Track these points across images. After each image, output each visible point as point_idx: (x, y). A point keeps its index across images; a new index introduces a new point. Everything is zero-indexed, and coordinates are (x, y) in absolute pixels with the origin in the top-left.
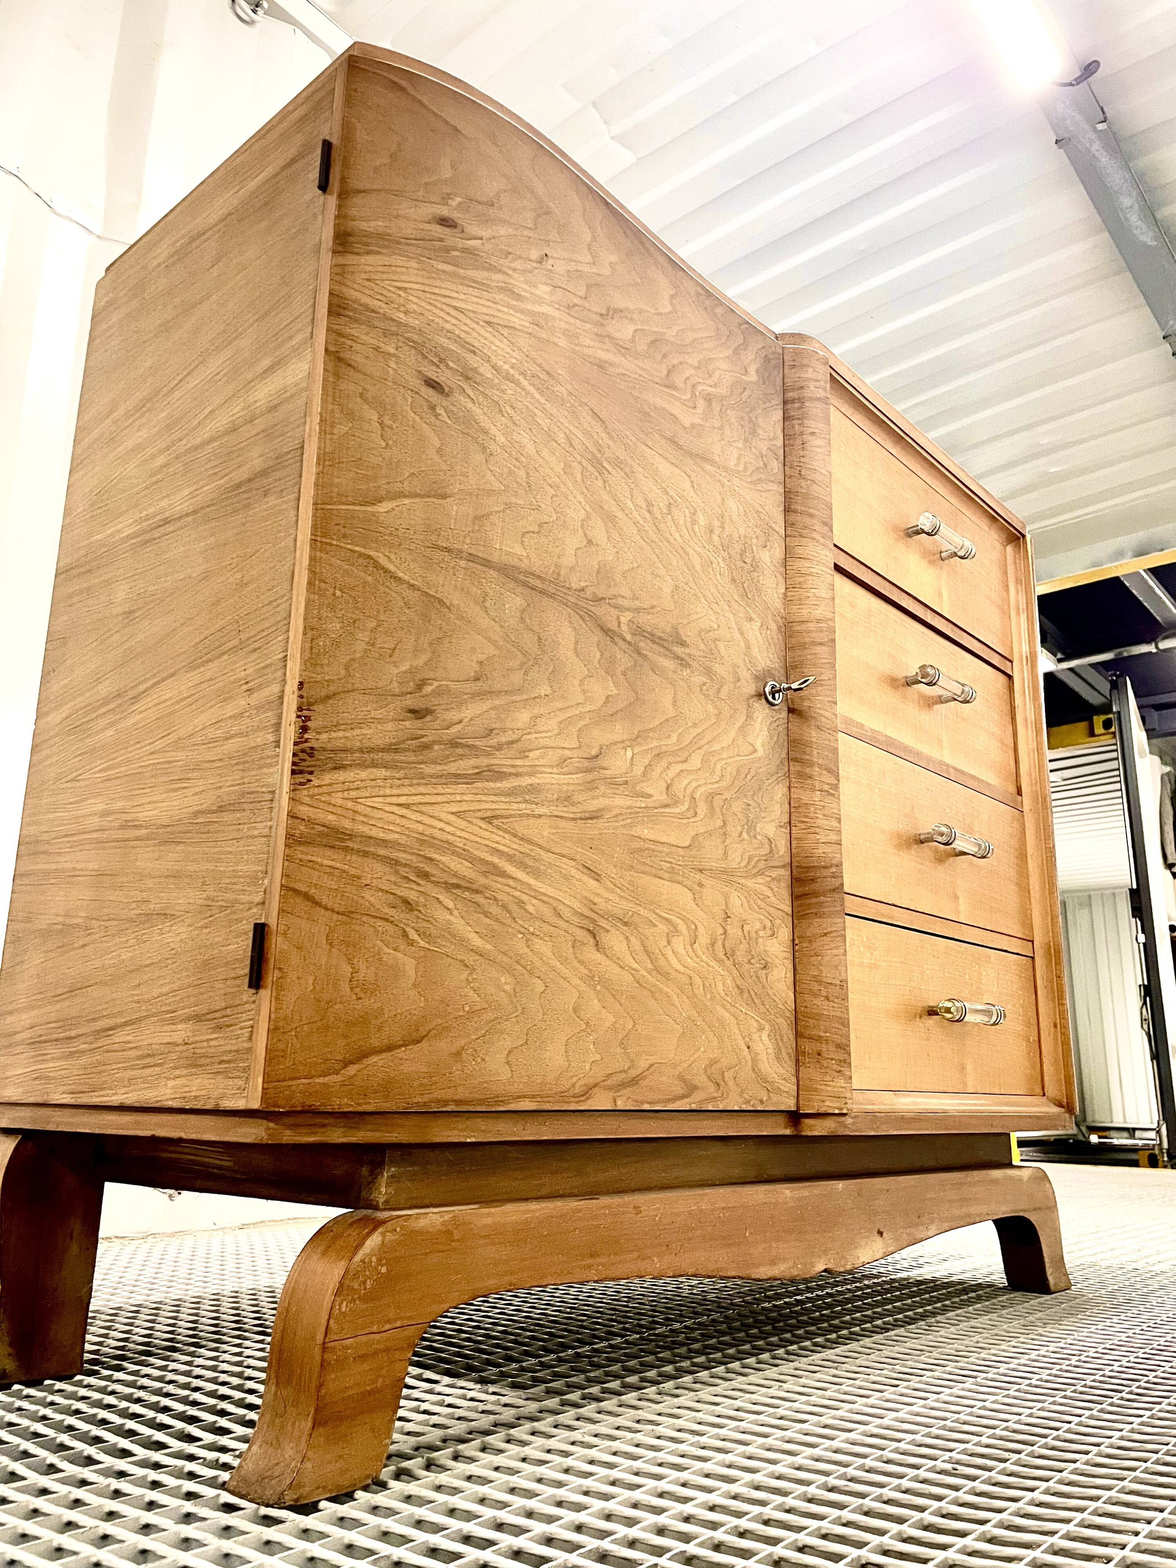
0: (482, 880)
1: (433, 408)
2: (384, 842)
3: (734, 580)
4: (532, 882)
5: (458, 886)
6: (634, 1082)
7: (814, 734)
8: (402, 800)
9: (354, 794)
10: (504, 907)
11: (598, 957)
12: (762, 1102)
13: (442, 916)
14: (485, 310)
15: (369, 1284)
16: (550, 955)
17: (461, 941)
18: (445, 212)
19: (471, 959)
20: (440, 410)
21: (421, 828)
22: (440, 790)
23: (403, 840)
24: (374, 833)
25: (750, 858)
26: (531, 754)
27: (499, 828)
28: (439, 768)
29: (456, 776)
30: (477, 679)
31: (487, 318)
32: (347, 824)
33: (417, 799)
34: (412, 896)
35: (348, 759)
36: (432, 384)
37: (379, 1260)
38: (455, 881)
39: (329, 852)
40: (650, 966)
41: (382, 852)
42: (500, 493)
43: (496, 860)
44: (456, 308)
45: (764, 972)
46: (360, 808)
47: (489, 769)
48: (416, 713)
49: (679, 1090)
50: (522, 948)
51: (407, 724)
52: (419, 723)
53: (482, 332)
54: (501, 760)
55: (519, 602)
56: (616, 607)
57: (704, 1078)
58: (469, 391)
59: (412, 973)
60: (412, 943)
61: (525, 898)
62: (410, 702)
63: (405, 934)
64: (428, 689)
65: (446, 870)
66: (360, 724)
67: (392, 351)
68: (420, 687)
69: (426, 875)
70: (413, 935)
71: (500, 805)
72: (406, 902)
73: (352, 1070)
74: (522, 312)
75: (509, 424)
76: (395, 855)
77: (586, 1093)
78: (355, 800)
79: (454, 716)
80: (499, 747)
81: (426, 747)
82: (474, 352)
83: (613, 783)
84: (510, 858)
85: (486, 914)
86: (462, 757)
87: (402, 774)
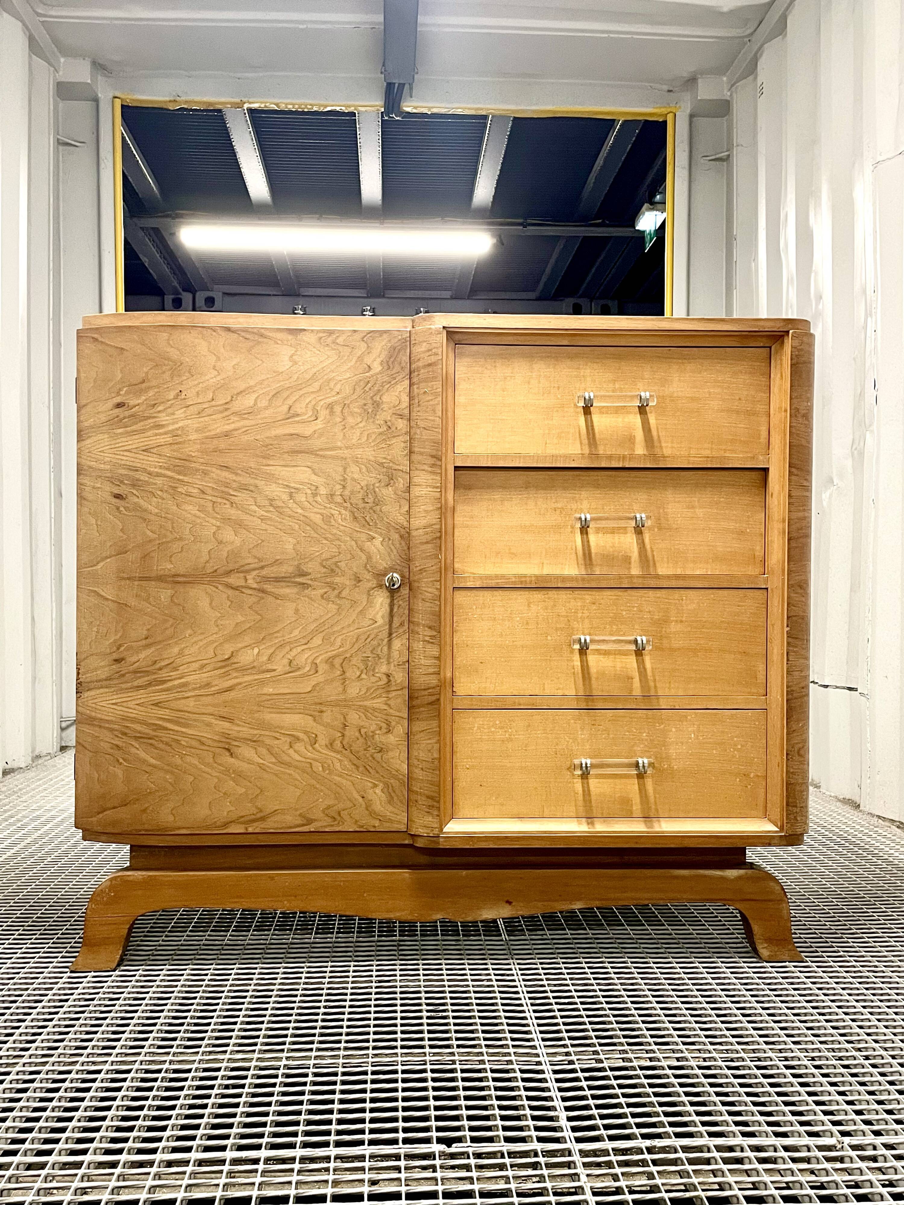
0: (155, 734)
1: (118, 508)
2: (108, 721)
3: (355, 518)
4: (184, 730)
5: (141, 738)
6: (263, 819)
7: (420, 604)
8: (114, 701)
9: (95, 701)
10: (167, 744)
11: (232, 760)
12: (375, 827)
13: (133, 750)
14: (142, 444)
15: (105, 899)
16: (197, 763)
17: (144, 761)
18: (118, 400)
19: (148, 769)
20: (122, 509)
21: (122, 713)
22: (130, 694)
23: (114, 719)
24: (103, 717)
25: (368, 689)
26: (181, 668)
27: (161, 707)
28: (129, 684)
29: (138, 687)
30: (146, 638)
31: (144, 448)
32: (93, 714)
33: (119, 700)
34: (120, 743)
35: (92, 685)
36: (118, 496)
37: (109, 891)
38: (139, 735)
39: (87, 726)
40: (274, 760)
41: (107, 725)
42: (155, 540)
43: (160, 723)
44: (126, 451)
45: (379, 755)
46: (98, 707)
47: (155, 680)
48: (118, 661)
49: (299, 822)
50: (179, 761)
51: (114, 667)
52: (118, 665)
53: (141, 457)
54: (163, 674)
55: (169, 592)
56: (242, 572)
57: (322, 815)
58: (135, 492)
59: (121, 776)
60: (121, 764)
61: (179, 738)
62: (115, 656)
63: (118, 761)
64: (122, 648)
65: (135, 731)
66: (96, 669)
67: (99, 486)
68: (118, 649)
69: (125, 734)
70: (121, 760)
71: (163, 697)
72: (117, 746)
73: (101, 816)
74: (165, 433)
75: (160, 501)
76: (112, 726)
77: (226, 825)
78: (95, 703)
79: (134, 659)
80: (160, 669)
81: (123, 675)
82: (137, 471)
83: (244, 670)
84: (168, 720)
85: (156, 748)
86: (140, 677)
87: (113, 689)
